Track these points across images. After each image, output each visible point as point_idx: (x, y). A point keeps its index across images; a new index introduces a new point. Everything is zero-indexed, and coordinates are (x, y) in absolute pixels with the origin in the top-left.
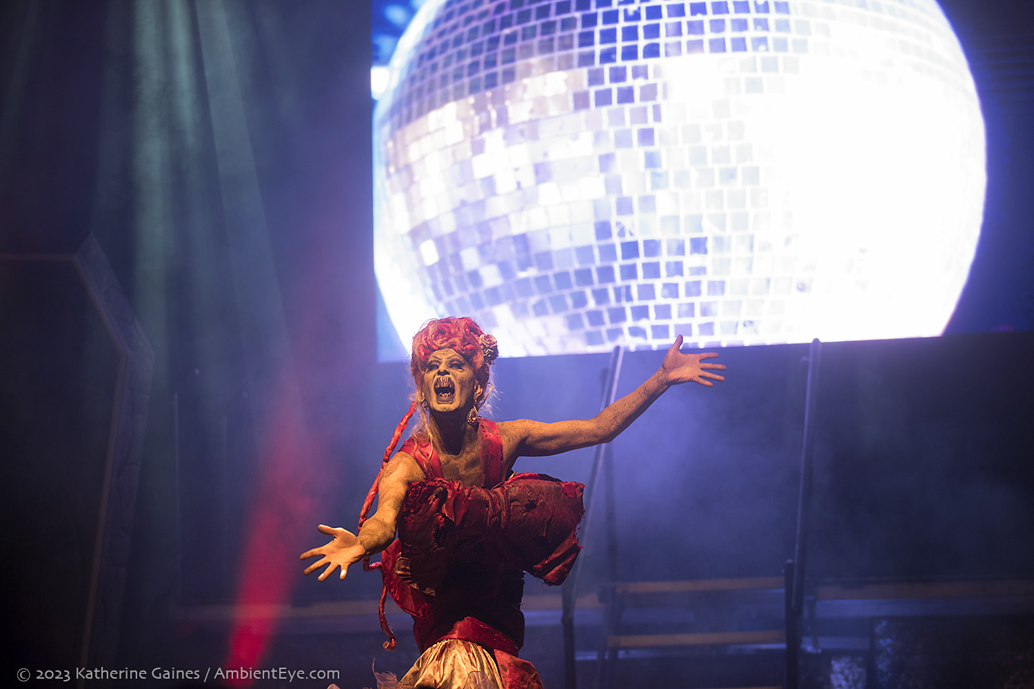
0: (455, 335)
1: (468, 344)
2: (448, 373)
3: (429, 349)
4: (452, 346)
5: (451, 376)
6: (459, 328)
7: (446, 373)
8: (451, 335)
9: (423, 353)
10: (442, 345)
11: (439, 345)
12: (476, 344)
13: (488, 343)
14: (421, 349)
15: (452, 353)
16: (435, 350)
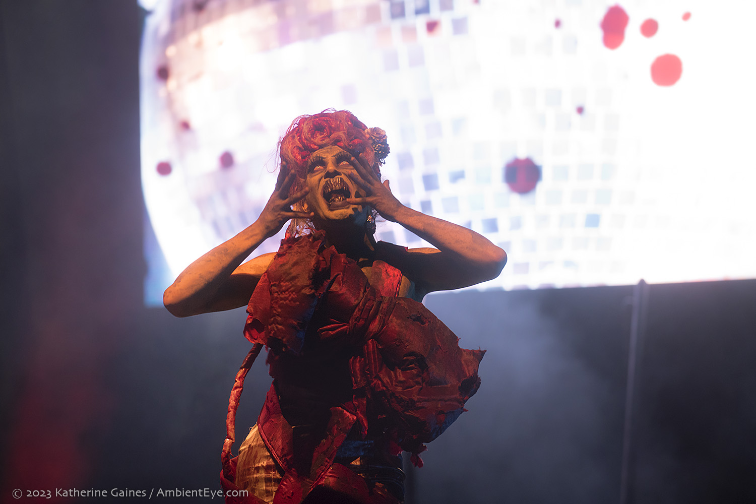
0: (337, 129)
1: (355, 138)
2: (339, 174)
3: (306, 150)
4: (336, 142)
5: (343, 176)
6: (340, 121)
7: (336, 173)
8: (332, 130)
9: (299, 157)
10: (324, 142)
11: (320, 143)
12: (364, 138)
13: (378, 136)
14: (296, 151)
15: (337, 150)
16: (315, 150)
